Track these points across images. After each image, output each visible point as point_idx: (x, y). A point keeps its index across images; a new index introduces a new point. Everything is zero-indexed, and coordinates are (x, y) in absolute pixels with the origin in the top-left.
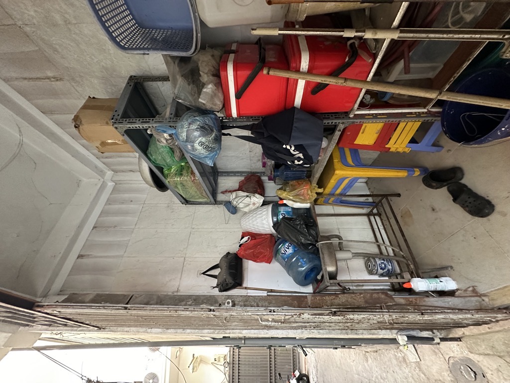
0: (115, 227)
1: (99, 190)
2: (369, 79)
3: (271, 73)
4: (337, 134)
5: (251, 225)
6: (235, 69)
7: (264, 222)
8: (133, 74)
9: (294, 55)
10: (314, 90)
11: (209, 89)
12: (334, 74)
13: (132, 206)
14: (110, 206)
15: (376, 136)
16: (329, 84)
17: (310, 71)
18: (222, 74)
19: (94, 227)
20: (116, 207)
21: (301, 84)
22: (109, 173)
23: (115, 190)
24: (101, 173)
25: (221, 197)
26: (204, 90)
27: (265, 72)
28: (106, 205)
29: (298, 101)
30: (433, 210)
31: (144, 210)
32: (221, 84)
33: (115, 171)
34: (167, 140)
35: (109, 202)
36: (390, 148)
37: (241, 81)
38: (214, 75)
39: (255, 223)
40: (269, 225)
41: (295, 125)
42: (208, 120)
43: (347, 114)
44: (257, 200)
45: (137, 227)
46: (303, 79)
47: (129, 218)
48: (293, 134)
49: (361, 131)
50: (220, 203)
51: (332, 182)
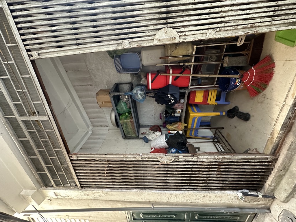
0: (91, 148)
1: (85, 134)
2: (191, 74)
3: (162, 75)
4: (186, 95)
5: (156, 144)
6: (151, 75)
7: (162, 140)
8: (116, 83)
9: (168, 70)
10: (175, 79)
11: (144, 79)
12: (181, 73)
13: (99, 141)
14: (89, 141)
15: (202, 98)
16: (179, 76)
17: (173, 73)
18: (147, 76)
19: (81, 149)
20: (92, 141)
21: (171, 77)
22: (91, 127)
23: (92, 135)
24: (88, 127)
25: (141, 136)
26: (142, 79)
27: (160, 74)
28: (87, 140)
29: (170, 83)
30: (235, 127)
31: (105, 142)
32: (147, 79)
33: (94, 126)
34: (126, 99)
35: (89, 139)
36: (209, 103)
37: (153, 78)
38: (145, 77)
39: (157, 142)
40: (164, 142)
41: (170, 88)
42: (143, 87)
43: (187, 88)
44: (158, 133)
45: (101, 148)
46: (171, 75)
47: (97, 145)
48: (169, 90)
49: (196, 97)
50: (141, 138)
51: (190, 120)
